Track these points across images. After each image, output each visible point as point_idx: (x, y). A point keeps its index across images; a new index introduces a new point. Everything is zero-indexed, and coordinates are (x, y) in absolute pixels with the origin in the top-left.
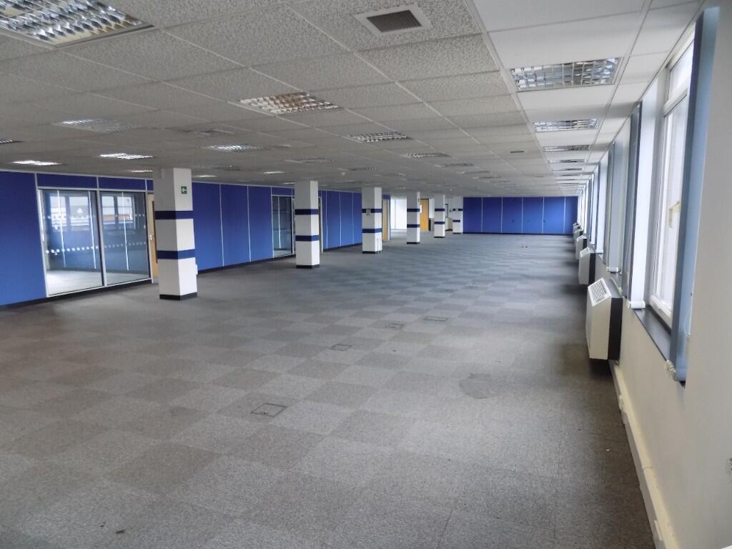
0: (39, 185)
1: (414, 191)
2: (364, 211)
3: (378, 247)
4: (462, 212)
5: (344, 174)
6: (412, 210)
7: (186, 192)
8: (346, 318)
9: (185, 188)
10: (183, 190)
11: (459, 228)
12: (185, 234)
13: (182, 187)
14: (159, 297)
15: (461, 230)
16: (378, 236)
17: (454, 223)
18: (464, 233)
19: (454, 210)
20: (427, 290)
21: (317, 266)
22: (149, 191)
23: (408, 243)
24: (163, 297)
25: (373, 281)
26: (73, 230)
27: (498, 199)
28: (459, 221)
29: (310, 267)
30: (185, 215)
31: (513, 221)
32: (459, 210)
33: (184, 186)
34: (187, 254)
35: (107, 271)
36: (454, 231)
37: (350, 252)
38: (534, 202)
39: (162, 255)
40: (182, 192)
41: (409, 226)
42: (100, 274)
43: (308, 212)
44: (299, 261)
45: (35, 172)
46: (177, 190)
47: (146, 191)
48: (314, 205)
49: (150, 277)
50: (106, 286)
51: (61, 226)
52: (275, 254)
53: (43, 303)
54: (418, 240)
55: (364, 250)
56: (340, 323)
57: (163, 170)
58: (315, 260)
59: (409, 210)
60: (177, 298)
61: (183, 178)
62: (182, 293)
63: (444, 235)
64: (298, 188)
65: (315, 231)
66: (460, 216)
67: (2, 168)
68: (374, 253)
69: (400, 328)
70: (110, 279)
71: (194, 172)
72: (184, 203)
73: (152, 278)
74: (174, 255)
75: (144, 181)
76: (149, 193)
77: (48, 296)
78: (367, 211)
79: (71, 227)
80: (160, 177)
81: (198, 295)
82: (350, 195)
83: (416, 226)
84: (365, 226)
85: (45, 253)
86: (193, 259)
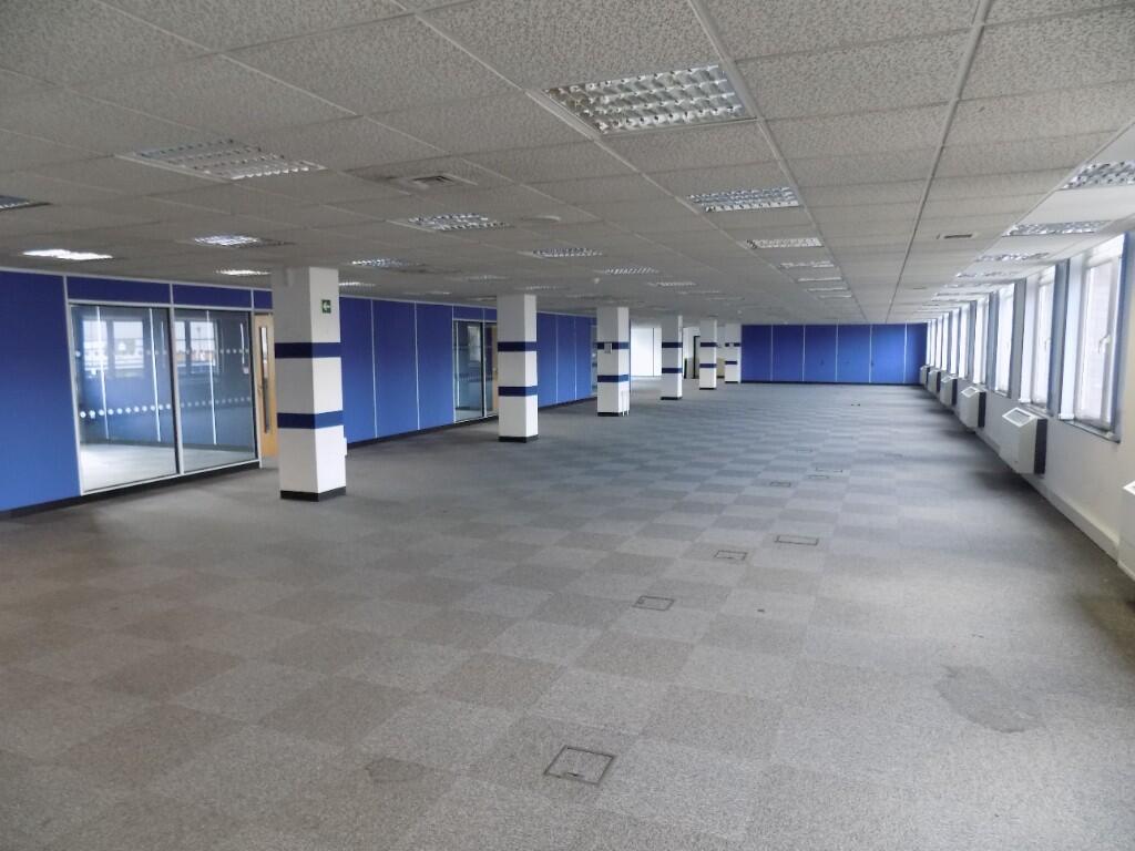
0: (70, 296)
1: (675, 313)
2: (601, 346)
3: (623, 405)
4: (739, 349)
5: (597, 280)
6: (670, 345)
7: (329, 311)
8: (633, 541)
9: (328, 302)
10: (325, 307)
11: (734, 374)
12: (327, 385)
13: (324, 301)
14: (279, 495)
15: (738, 378)
16: (623, 387)
17: (728, 366)
18: (743, 382)
19: (727, 345)
20: (745, 481)
21: (534, 438)
22: (258, 310)
23: (663, 398)
24: (286, 495)
25: (643, 467)
26: (118, 375)
27: (799, 328)
28: (735, 363)
29: (522, 440)
30: (327, 350)
31: (822, 363)
32: (736, 345)
33: (326, 299)
34: (330, 419)
35: (185, 446)
36: (727, 379)
37: (574, 413)
38: (855, 333)
39: (288, 421)
40: (324, 311)
41: (665, 371)
42: (172, 450)
43: (521, 347)
44: (504, 428)
45: (65, 275)
46: (316, 307)
47: (252, 309)
48: (530, 335)
49: (257, 457)
50: (182, 474)
51: (102, 369)
52: (457, 417)
53: (73, 505)
54: (680, 394)
55: (600, 410)
56: (624, 548)
57: (290, 272)
58: (531, 428)
59: (665, 345)
60: (312, 497)
61: (325, 285)
62: (321, 489)
63: (715, 386)
64: (502, 306)
65: (531, 379)
66: (737, 355)
67: (3, 265)
68: (616, 414)
69: (744, 558)
70: (190, 462)
71: (342, 278)
72: (326, 329)
73: (260, 460)
74: (308, 421)
75: (249, 292)
76: (257, 314)
77: (82, 494)
78: (606, 345)
79: (115, 370)
80: (286, 284)
81: (348, 490)
82: (570, 319)
83: (675, 371)
84: (602, 370)
85: (78, 415)
86: (340, 429)
